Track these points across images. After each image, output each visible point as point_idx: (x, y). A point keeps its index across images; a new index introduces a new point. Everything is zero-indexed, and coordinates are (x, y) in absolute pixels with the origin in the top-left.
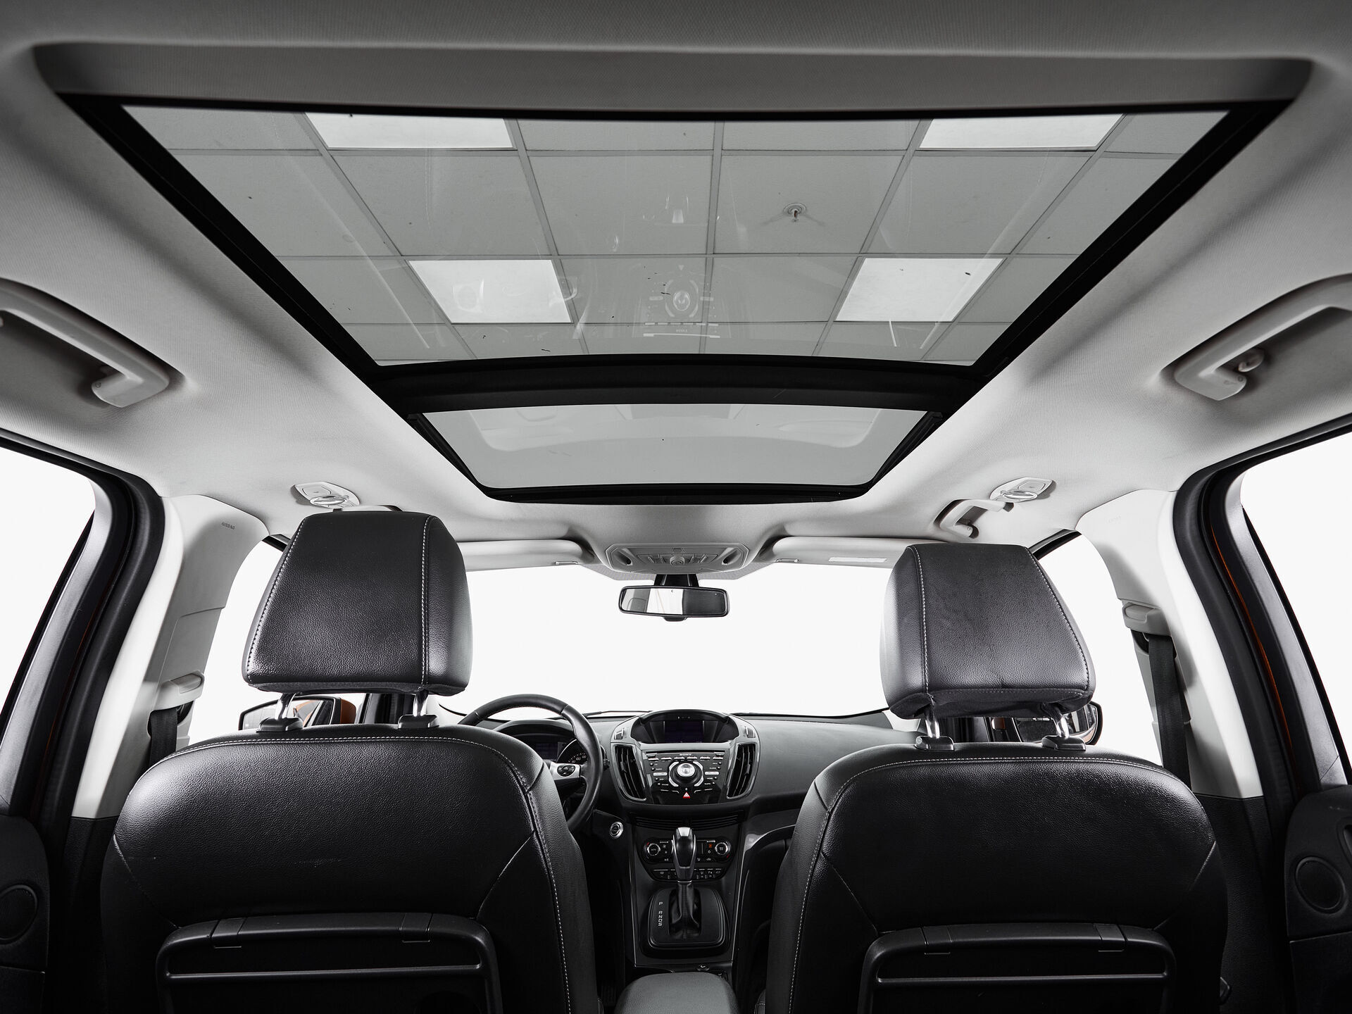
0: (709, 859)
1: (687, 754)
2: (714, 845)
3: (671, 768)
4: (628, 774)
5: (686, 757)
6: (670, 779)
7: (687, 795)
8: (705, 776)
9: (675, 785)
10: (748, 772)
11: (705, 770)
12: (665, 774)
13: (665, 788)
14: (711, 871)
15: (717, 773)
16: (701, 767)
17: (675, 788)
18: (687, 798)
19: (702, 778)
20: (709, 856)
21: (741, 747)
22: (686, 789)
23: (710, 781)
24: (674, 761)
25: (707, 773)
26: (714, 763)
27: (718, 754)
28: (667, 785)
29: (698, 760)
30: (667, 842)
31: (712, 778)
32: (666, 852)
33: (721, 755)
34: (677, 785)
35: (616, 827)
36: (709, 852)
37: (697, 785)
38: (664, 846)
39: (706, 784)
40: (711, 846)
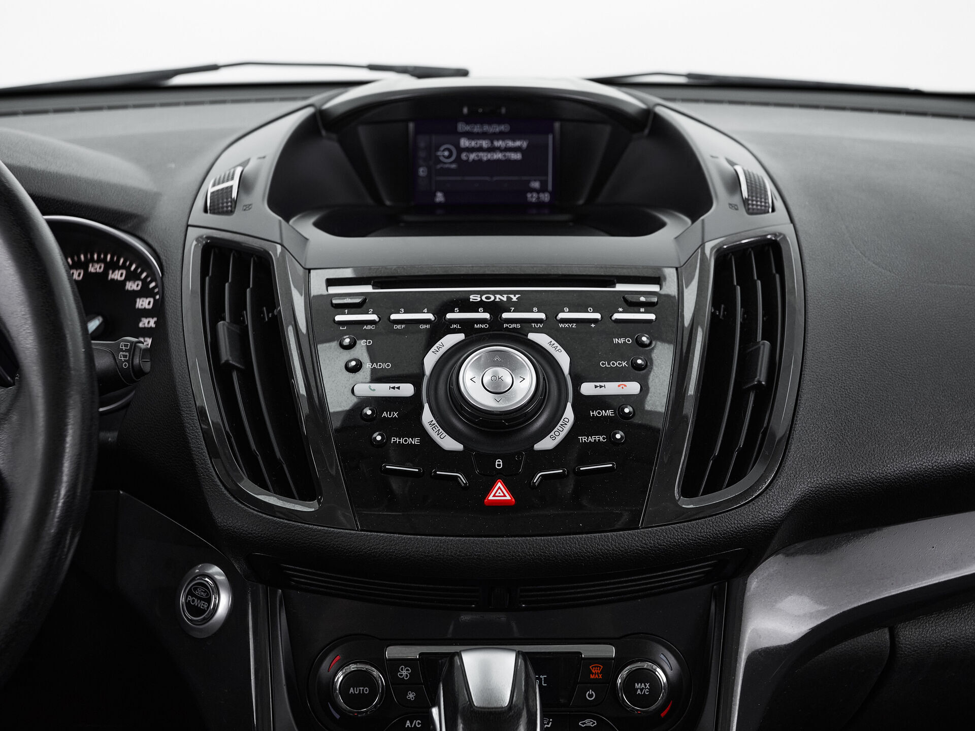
0: (589, 722)
1: (499, 294)
2: (611, 667)
3: (430, 360)
4: (247, 376)
5: (495, 308)
6: (427, 416)
7: (499, 493)
8: (583, 404)
9: (449, 443)
10: (761, 376)
11: (579, 376)
12: (407, 390)
13: (400, 453)
16: (564, 360)
17: (449, 459)
18: (500, 506)
19: (569, 414)
20: (588, 710)
22: (499, 463)
23: (603, 426)
24: (439, 329)
25: (588, 389)
26: (616, 341)
27: (629, 297)
28: (416, 441)
29: (550, 327)
30: (412, 652)
31: (609, 413)
32: (411, 696)
33: (642, 299)
34: (459, 447)
35: (204, 585)
36: (591, 695)
37: (547, 444)
38: (404, 673)
39: (583, 439)
40: (596, 672)
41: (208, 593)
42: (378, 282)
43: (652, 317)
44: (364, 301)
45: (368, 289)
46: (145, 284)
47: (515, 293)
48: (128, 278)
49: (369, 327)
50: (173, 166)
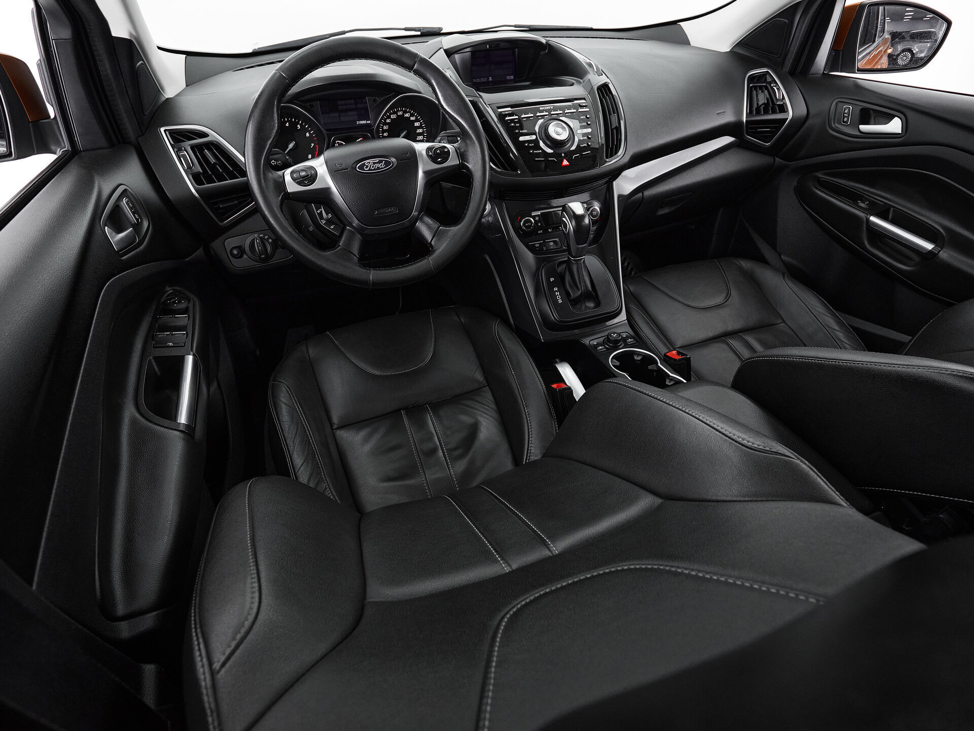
1: (548, 107)
3: (537, 128)
5: (549, 111)
6: (542, 144)
7: (565, 163)
9: (550, 151)
11: (576, 128)
12: (534, 137)
13: (538, 155)
15: (589, 130)
16: (572, 124)
17: (551, 155)
18: (566, 166)
19: (576, 140)
21: (597, 91)
22: (563, 155)
23: (585, 141)
24: (537, 118)
25: (579, 131)
26: (582, 117)
27: (581, 104)
28: (540, 151)
29: (564, 115)
30: (539, 213)
31: (586, 138)
32: (539, 224)
33: (584, 105)
34: (552, 151)
37: (573, 148)
38: (537, 218)
39: (582, 145)
42: (512, 106)
43: (588, 110)
45: (509, 109)
46: (417, 117)
47: (552, 106)
48: (411, 116)
49: (516, 120)
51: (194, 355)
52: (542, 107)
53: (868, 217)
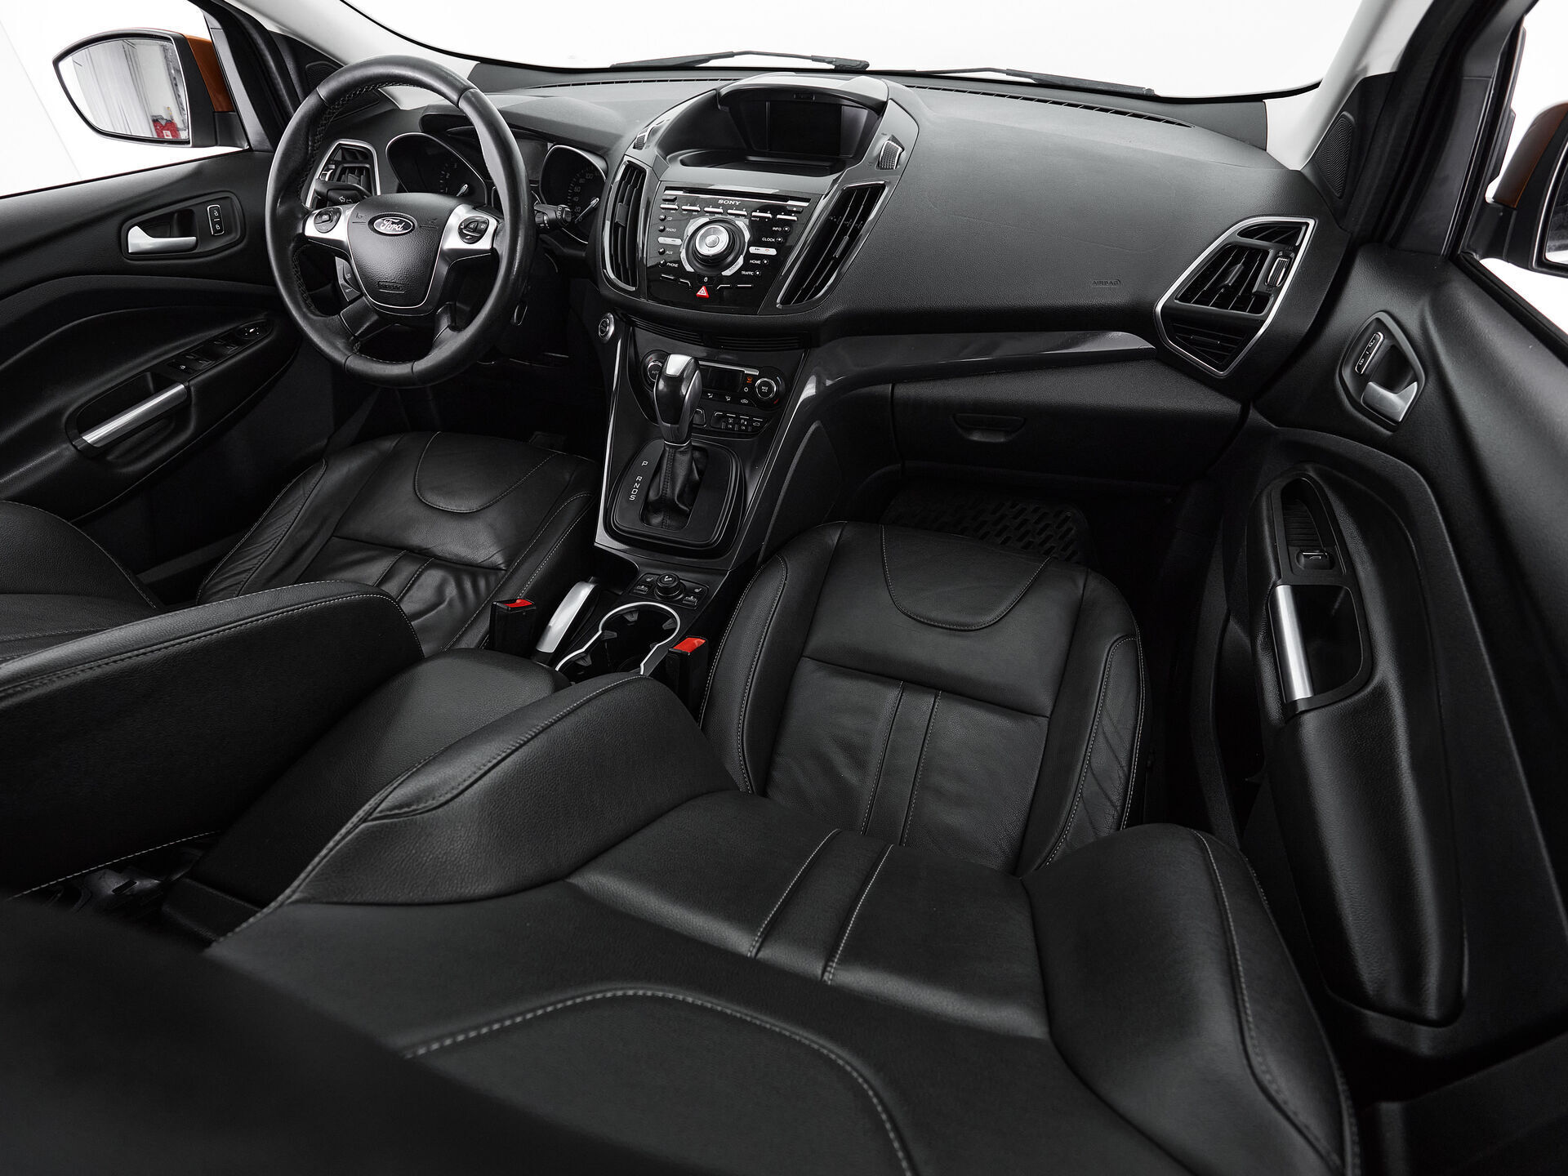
0: (745, 401)
1: (732, 201)
2: (755, 378)
3: (689, 230)
4: (624, 228)
5: (726, 207)
6: (683, 255)
7: (703, 292)
8: (749, 256)
9: (689, 268)
10: (837, 254)
11: (751, 244)
12: (679, 242)
13: (669, 270)
14: (745, 420)
15: (772, 252)
16: (747, 234)
17: (687, 275)
18: (702, 298)
19: (740, 261)
20: (745, 396)
21: (846, 195)
22: (706, 279)
23: (754, 267)
24: (701, 213)
25: (753, 250)
26: (774, 228)
27: (789, 208)
28: (675, 265)
29: (747, 219)
31: (759, 262)
33: (795, 209)
34: (693, 270)
35: (606, 322)
36: (746, 390)
37: (727, 273)
39: (743, 273)
40: (749, 380)
41: (607, 325)
42: (684, 190)
43: (796, 218)
44: (675, 199)
45: (680, 193)
47: (738, 201)
49: (674, 211)
50: (638, 121)
51: (188, 388)
52: (722, 200)
53: (1279, 582)
